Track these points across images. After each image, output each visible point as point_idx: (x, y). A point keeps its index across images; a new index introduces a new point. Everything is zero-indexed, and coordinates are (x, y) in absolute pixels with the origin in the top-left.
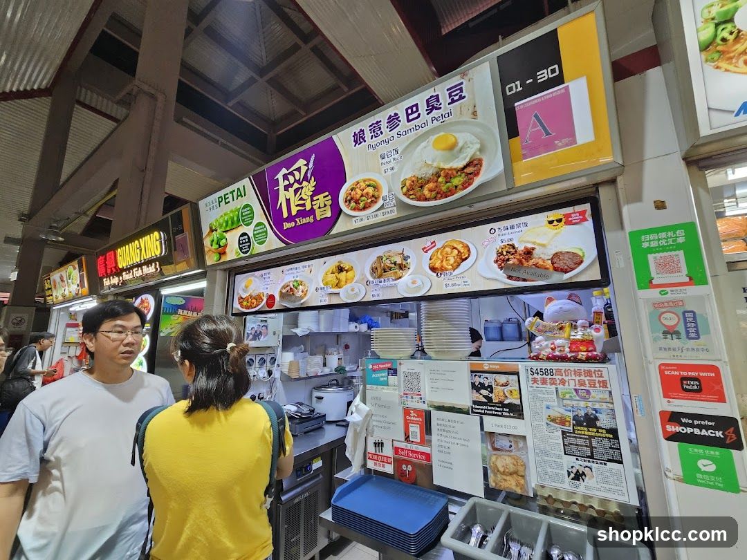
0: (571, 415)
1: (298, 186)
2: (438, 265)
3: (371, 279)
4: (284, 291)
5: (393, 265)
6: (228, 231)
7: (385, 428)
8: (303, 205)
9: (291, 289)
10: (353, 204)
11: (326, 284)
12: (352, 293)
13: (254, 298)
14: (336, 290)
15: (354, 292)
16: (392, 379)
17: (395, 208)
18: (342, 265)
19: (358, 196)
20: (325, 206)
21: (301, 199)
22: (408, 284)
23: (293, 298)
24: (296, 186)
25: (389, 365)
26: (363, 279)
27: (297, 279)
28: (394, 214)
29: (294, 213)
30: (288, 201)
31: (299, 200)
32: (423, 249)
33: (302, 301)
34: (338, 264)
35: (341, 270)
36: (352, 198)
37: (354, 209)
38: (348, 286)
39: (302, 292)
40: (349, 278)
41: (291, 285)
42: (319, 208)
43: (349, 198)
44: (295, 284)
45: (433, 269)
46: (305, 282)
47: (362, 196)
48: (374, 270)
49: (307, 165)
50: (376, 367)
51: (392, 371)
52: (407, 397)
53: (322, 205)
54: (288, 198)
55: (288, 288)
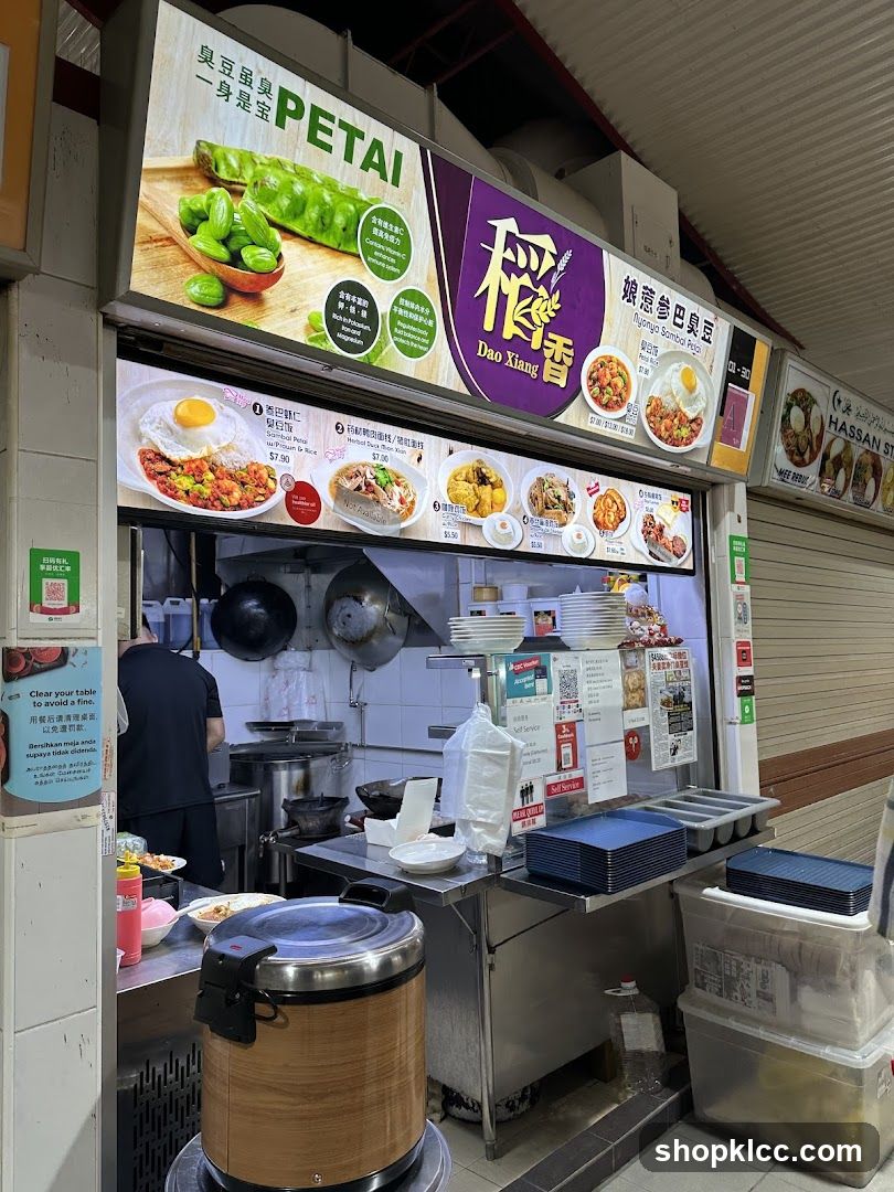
0: (671, 695)
1: (530, 285)
2: (600, 519)
3: (530, 515)
4: (348, 485)
5: (556, 501)
6: (294, 234)
7: (534, 761)
8: (529, 333)
9: (368, 485)
10: (596, 390)
11: (456, 499)
12: (503, 531)
13: (231, 477)
14: (475, 519)
15: (507, 531)
16: (541, 684)
17: (634, 429)
18: (484, 470)
19: (606, 382)
20: (562, 363)
21: (528, 316)
22: (575, 536)
23: (377, 511)
24: (526, 280)
25: (535, 663)
26: (519, 510)
27: (385, 465)
28: (629, 438)
29: (507, 335)
30: (502, 299)
31: (522, 315)
32: (588, 489)
33: (403, 525)
34: (476, 465)
35: (483, 479)
36: (598, 379)
37: (595, 399)
38: (495, 516)
39: (402, 501)
40: (498, 501)
41: (369, 476)
42: (552, 358)
43: (594, 375)
44: (380, 475)
45: (597, 523)
46: (408, 479)
47: (609, 384)
48: (533, 499)
49: (557, 258)
50: (519, 667)
51: (540, 671)
52: (564, 708)
53: (557, 359)
54: (505, 292)
55: (360, 480)
